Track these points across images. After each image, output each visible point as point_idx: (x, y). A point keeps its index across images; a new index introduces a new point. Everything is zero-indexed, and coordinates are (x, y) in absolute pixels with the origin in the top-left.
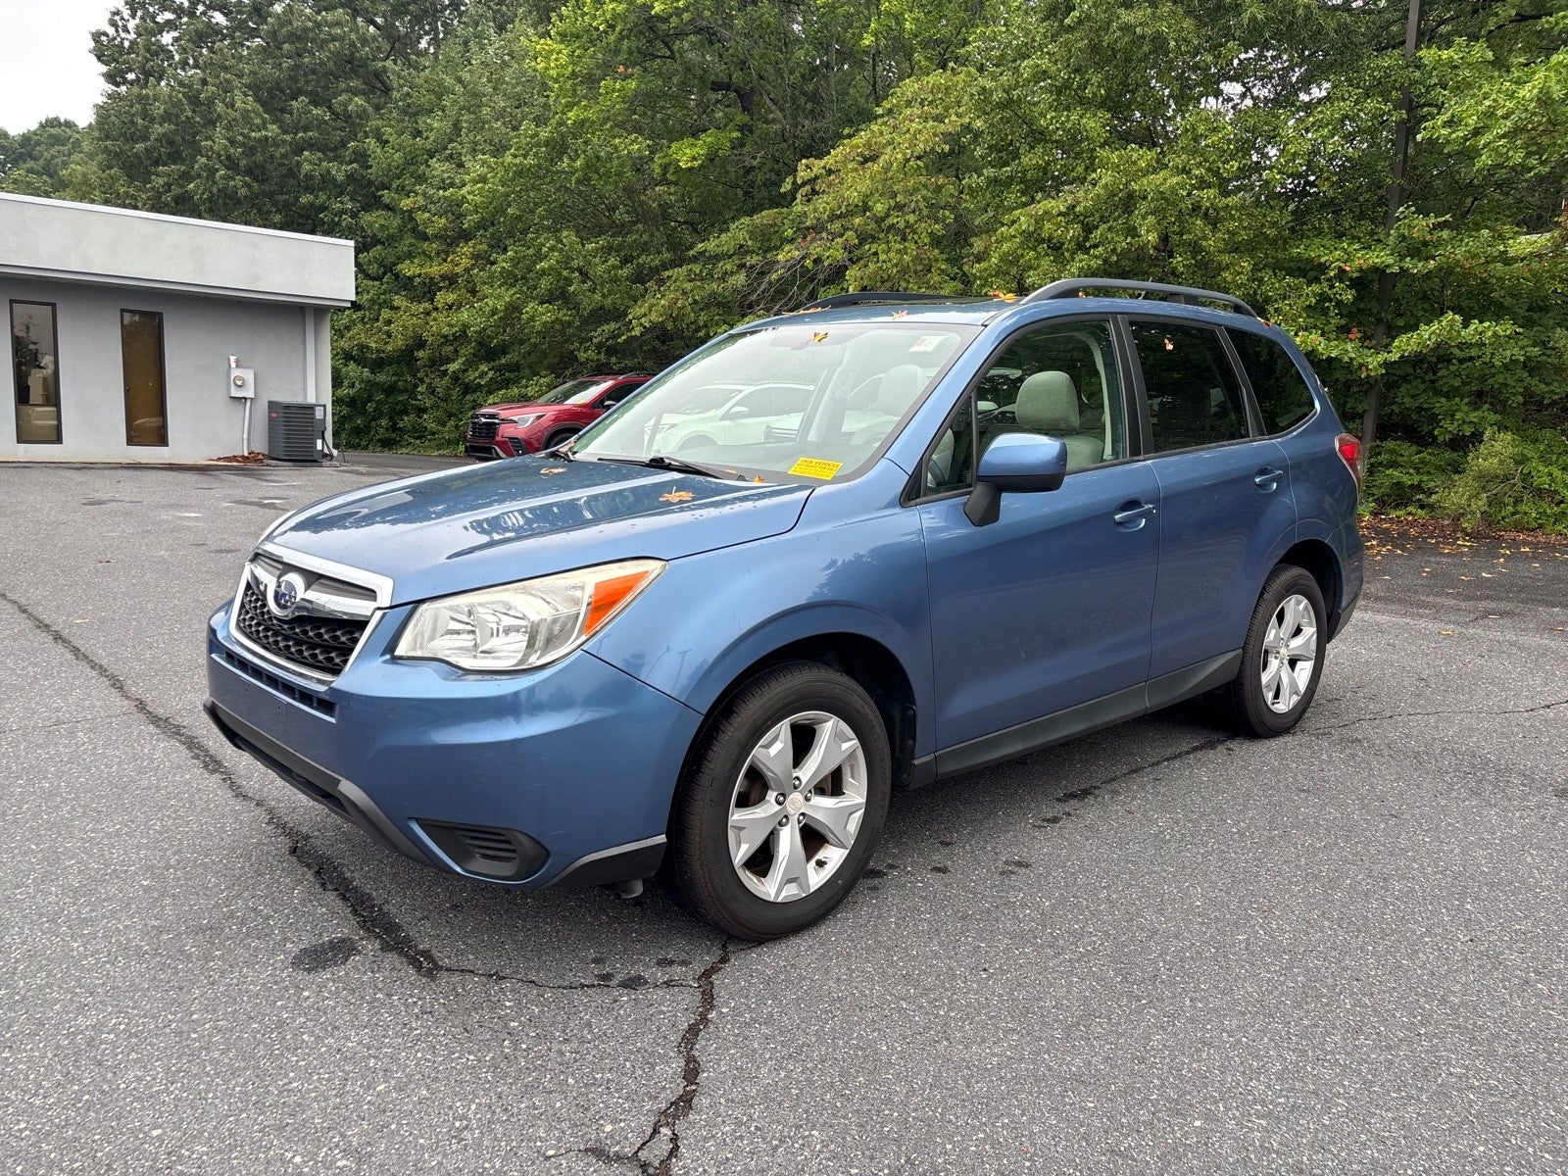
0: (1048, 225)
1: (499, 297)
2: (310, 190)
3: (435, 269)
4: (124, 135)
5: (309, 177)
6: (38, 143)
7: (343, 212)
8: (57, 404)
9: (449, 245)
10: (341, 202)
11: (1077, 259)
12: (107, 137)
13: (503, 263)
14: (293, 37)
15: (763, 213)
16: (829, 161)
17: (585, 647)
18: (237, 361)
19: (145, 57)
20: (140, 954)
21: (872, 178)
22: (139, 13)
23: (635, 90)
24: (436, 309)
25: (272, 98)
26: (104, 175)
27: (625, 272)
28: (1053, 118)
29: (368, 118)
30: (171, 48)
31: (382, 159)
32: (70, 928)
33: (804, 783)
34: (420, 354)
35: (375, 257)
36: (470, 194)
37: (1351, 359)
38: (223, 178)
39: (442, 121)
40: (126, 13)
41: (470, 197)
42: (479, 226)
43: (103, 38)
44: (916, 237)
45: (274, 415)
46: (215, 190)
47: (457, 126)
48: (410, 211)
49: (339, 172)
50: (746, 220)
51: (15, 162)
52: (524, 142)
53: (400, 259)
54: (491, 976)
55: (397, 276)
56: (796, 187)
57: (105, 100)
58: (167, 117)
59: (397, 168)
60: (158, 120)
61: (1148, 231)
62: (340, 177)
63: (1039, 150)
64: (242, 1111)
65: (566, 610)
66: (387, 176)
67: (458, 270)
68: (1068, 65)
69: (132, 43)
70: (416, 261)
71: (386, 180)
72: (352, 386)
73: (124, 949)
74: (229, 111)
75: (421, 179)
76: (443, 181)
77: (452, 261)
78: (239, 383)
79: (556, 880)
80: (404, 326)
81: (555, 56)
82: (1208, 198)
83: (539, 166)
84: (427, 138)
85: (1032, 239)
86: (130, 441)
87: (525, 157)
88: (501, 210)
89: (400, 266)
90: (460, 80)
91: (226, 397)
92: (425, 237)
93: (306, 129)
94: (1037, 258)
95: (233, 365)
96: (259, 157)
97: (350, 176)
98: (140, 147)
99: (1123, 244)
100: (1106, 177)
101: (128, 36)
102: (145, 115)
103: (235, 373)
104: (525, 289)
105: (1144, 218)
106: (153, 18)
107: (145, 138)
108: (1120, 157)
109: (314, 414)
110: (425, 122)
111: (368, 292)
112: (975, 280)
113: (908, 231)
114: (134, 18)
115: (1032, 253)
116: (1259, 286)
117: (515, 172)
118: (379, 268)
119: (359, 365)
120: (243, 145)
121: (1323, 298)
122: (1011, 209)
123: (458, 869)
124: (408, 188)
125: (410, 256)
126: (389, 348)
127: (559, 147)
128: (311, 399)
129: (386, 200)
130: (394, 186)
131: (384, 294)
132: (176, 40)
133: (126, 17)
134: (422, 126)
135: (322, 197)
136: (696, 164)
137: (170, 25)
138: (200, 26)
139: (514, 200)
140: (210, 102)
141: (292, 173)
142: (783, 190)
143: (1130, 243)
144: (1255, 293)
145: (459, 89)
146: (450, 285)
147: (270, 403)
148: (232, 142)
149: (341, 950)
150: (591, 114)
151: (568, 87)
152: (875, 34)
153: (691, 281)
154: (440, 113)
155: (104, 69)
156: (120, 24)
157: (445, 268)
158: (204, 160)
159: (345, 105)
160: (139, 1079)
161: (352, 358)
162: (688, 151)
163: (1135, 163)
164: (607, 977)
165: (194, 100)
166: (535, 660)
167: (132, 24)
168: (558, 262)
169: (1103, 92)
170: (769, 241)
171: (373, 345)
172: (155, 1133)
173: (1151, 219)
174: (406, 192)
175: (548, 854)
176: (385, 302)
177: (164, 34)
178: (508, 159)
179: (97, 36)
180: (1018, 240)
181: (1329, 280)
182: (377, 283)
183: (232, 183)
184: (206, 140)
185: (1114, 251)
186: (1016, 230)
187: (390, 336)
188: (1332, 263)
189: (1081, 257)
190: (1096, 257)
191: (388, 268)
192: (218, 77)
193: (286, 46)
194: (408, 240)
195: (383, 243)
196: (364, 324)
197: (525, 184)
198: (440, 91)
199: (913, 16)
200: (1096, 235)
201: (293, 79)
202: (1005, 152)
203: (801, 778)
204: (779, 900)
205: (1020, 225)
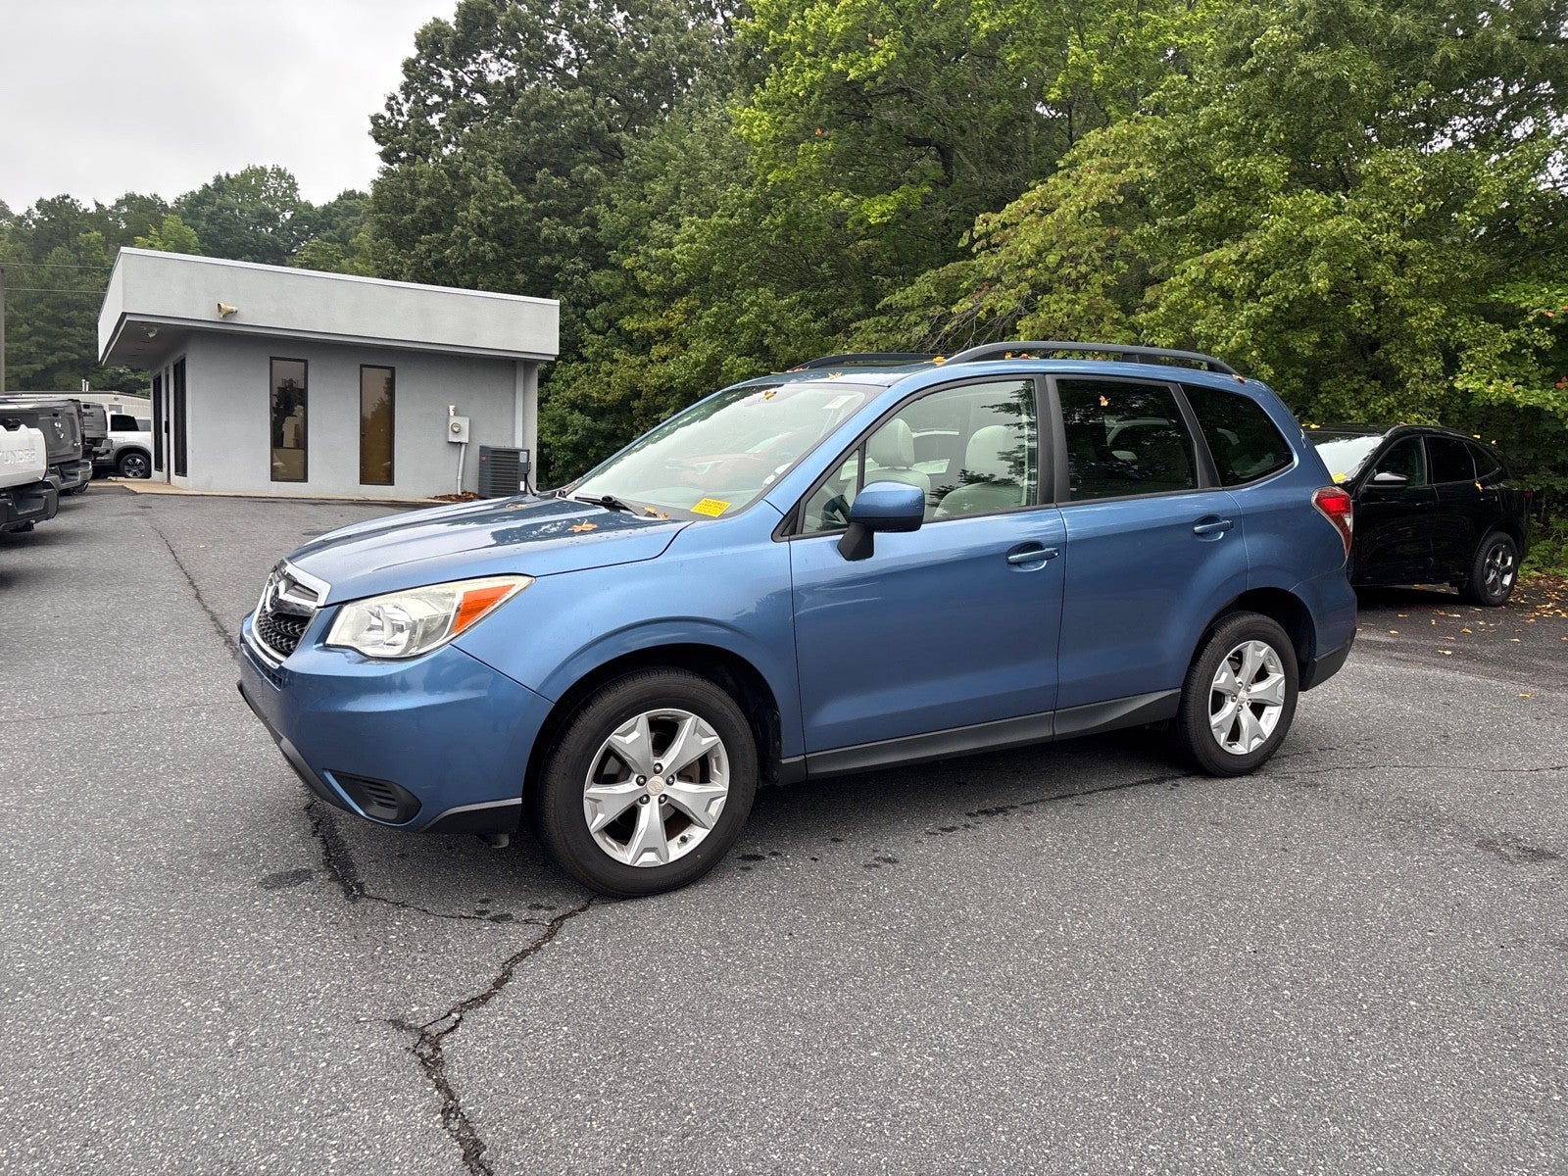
0: (1218, 274)
1: (703, 350)
2: (549, 252)
3: (652, 324)
4: (394, 208)
5: (547, 240)
6: (337, 214)
7: (575, 272)
8: (305, 448)
9: (666, 301)
10: (574, 263)
11: (1245, 307)
12: (381, 210)
13: (707, 319)
14: (540, 116)
15: (949, 266)
16: (1004, 215)
17: (453, 643)
18: (455, 410)
19: (415, 138)
20: (158, 867)
21: (1045, 231)
22: (412, 98)
23: (831, 151)
24: (652, 362)
25: (520, 171)
26: (376, 245)
27: (817, 326)
28: (1228, 165)
29: (601, 185)
30: (438, 128)
31: (610, 221)
32: (120, 847)
33: (664, 769)
34: (635, 404)
35: (601, 313)
36: (680, 253)
37: (1555, 408)
38: (474, 244)
39: (664, 185)
40: (401, 98)
41: (678, 257)
42: (690, 283)
43: (381, 121)
44: (1089, 287)
45: (484, 458)
46: (467, 255)
47: (677, 190)
48: (632, 270)
49: (573, 235)
50: (931, 273)
51: (317, 231)
52: (731, 203)
53: (622, 315)
54: (397, 904)
55: (619, 330)
56: (973, 241)
57: (381, 176)
58: (430, 192)
59: (623, 231)
60: (423, 193)
61: (1318, 278)
62: (574, 240)
63: (1215, 198)
64: (168, 971)
65: (442, 611)
66: (614, 237)
67: (672, 324)
68: (1247, 111)
69: (406, 124)
70: (636, 317)
71: (613, 241)
72: (576, 433)
73: (149, 862)
74: (483, 184)
75: (644, 239)
76: (662, 240)
77: (667, 316)
78: (456, 429)
79: (428, 825)
80: (621, 377)
81: (757, 123)
82: (1388, 243)
83: (744, 224)
84: (650, 201)
85: (1201, 287)
86: (364, 480)
87: (731, 216)
88: (707, 268)
89: (621, 322)
90: (682, 147)
91: (444, 443)
92: (644, 294)
93: (547, 197)
94: (1205, 308)
95: (452, 414)
96: (505, 225)
97: (583, 239)
98: (407, 218)
99: (1295, 290)
100: (1279, 224)
101: (401, 119)
102: (413, 189)
103: (453, 420)
104: (726, 342)
105: (1317, 264)
106: (424, 101)
107: (412, 210)
108: (1294, 203)
109: (518, 458)
110: (649, 187)
111: (593, 346)
112: (1142, 330)
113: (1081, 281)
114: (408, 102)
115: (1201, 303)
116: (1452, 332)
117: (720, 232)
118: (604, 323)
119: (582, 414)
120: (492, 214)
121: (1520, 344)
122: (1183, 258)
123: (362, 813)
124: (632, 248)
125: (631, 312)
126: (609, 398)
127: (761, 207)
128: (519, 445)
129: (612, 260)
130: (620, 247)
131: (607, 347)
132: (442, 120)
133: (401, 101)
134: (646, 190)
135: (558, 257)
136: (885, 219)
137: (437, 108)
138: (462, 108)
139: (719, 258)
140: (467, 176)
141: (533, 237)
142: (960, 245)
143: (1303, 290)
144: (1448, 339)
145: (681, 155)
146: (665, 339)
147: (482, 447)
148: (483, 212)
149: (300, 876)
150: (790, 175)
151: (771, 150)
152: (1062, 87)
153: (876, 332)
154: (663, 178)
155: (381, 148)
156: (395, 107)
157: (661, 323)
158: (459, 228)
159: (582, 173)
160: (112, 945)
161: (577, 407)
162: (878, 207)
163: (1309, 208)
164: (483, 913)
165: (453, 175)
166: (414, 651)
167: (405, 108)
168: (757, 316)
169: (1282, 137)
170: (951, 293)
171: (595, 395)
172: (104, 978)
173: (1324, 264)
174: (627, 251)
175: (420, 805)
176: (607, 354)
177: (434, 115)
178: (715, 219)
179: (375, 119)
180: (1186, 289)
181: (1527, 325)
182: (601, 337)
183: (482, 248)
184: (462, 211)
185: (1286, 298)
186: (1186, 280)
187: (609, 386)
188: (1534, 309)
189: (1251, 305)
190: (1268, 305)
191: (611, 323)
192: (475, 153)
193: (533, 124)
194: (630, 297)
195: (609, 301)
196: (589, 375)
197: (730, 243)
198: (664, 158)
199: (1101, 67)
200: (1267, 283)
201: (539, 152)
202: (1181, 200)
203: (663, 765)
204: (636, 865)
205: (1190, 274)
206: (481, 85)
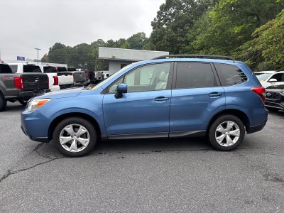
4: (154, 37)
5: (179, 41)
9: (198, 51)
10: (183, 45)
17: (37, 109)
19: (158, 25)
25: (175, 29)
29: (189, 30)
30: (162, 23)
31: (190, 37)
33: (76, 135)
39: (200, 29)
40: (156, 18)
46: (164, 45)
48: (193, 45)
54: (38, 152)
57: (152, 32)
62: (183, 41)
65: (36, 104)
71: (190, 40)
87: (209, 34)
88: (204, 44)
92: (195, 50)
93: (179, 33)
96: (171, 39)
98: (156, 39)
101: (156, 22)
102: (157, 34)
106: (160, 18)
117: (206, 37)
120: (169, 37)
129: (190, 44)
135: (180, 44)
136: (239, 31)
138: (166, 19)
139: (206, 42)
141: (176, 41)
151: (216, 20)
155: (153, 27)
158: (163, 40)
159: (186, 28)
162: (237, 29)
175: (32, 136)
177: (162, 20)
179: (152, 22)
193: (177, 20)
201: (178, 25)
204: (71, 151)
206: (170, 14)
